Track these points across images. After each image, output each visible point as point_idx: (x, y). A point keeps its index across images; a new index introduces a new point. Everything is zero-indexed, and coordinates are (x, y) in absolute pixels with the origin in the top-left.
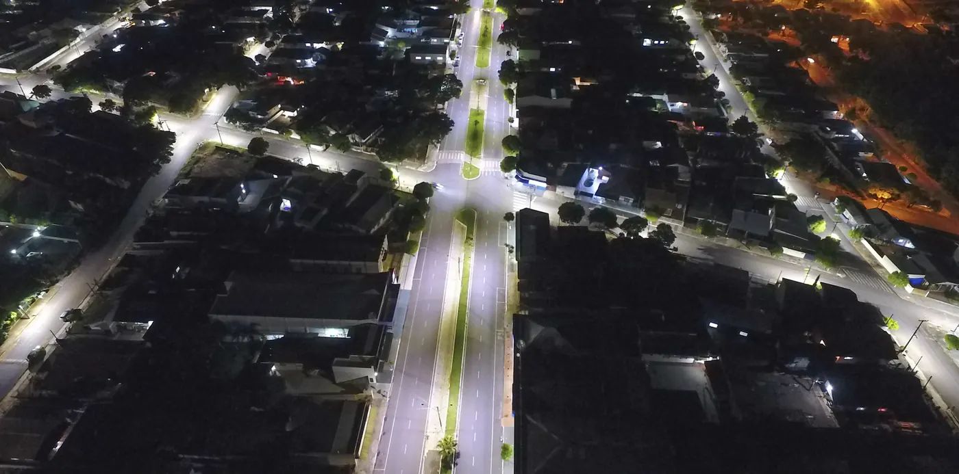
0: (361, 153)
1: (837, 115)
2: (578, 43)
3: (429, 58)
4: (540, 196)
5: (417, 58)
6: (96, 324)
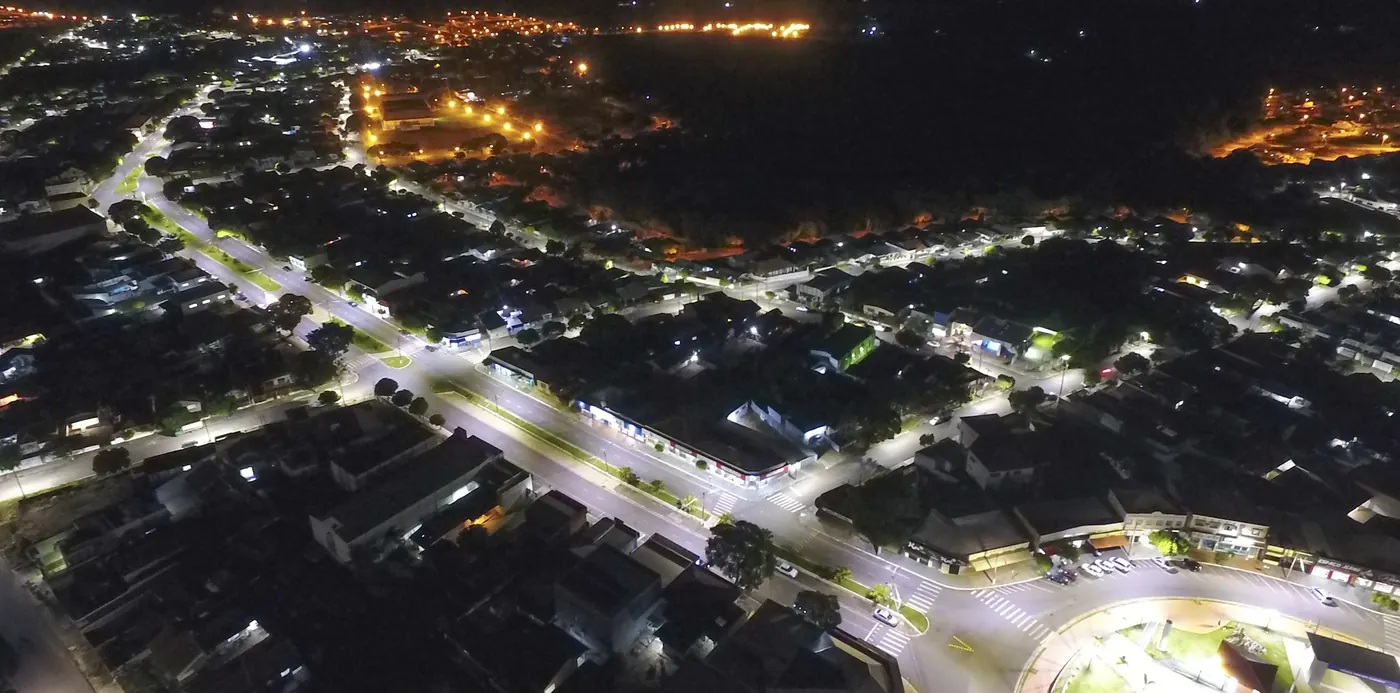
0: (253, 407)
1: (592, 222)
2: (346, 236)
3: (208, 301)
4: (481, 347)
5: (191, 306)
6: (185, 670)
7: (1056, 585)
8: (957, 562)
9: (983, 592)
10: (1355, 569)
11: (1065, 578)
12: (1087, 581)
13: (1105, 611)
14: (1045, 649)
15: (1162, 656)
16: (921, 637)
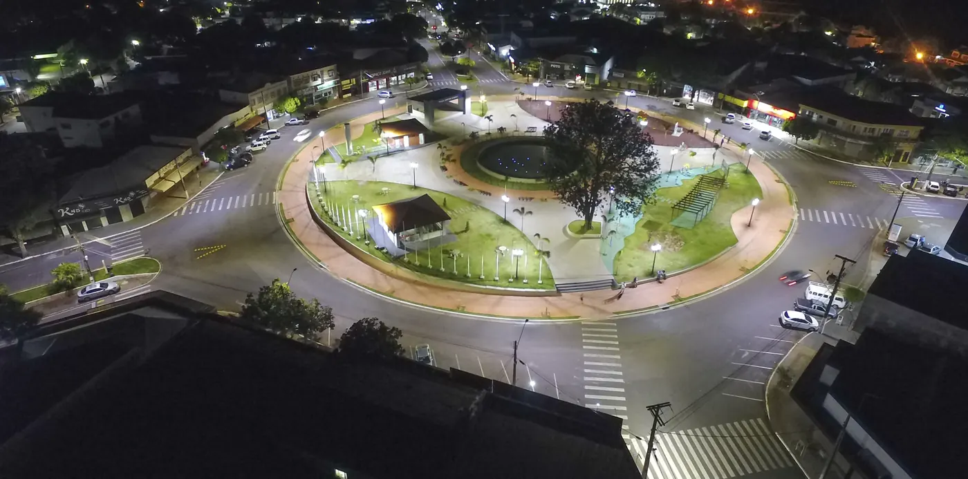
7: (242, 169)
8: (137, 194)
9: (185, 209)
10: (387, 72)
11: (243, 161)
12: (259, 155)
13: (293, 161)
14: (281, 204)
15: (355, 157)
16: (159, 275)
